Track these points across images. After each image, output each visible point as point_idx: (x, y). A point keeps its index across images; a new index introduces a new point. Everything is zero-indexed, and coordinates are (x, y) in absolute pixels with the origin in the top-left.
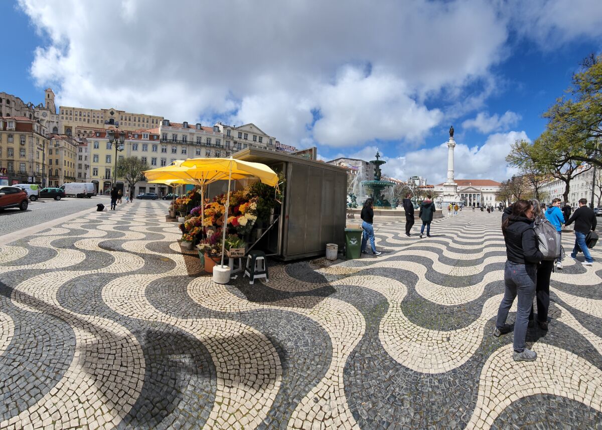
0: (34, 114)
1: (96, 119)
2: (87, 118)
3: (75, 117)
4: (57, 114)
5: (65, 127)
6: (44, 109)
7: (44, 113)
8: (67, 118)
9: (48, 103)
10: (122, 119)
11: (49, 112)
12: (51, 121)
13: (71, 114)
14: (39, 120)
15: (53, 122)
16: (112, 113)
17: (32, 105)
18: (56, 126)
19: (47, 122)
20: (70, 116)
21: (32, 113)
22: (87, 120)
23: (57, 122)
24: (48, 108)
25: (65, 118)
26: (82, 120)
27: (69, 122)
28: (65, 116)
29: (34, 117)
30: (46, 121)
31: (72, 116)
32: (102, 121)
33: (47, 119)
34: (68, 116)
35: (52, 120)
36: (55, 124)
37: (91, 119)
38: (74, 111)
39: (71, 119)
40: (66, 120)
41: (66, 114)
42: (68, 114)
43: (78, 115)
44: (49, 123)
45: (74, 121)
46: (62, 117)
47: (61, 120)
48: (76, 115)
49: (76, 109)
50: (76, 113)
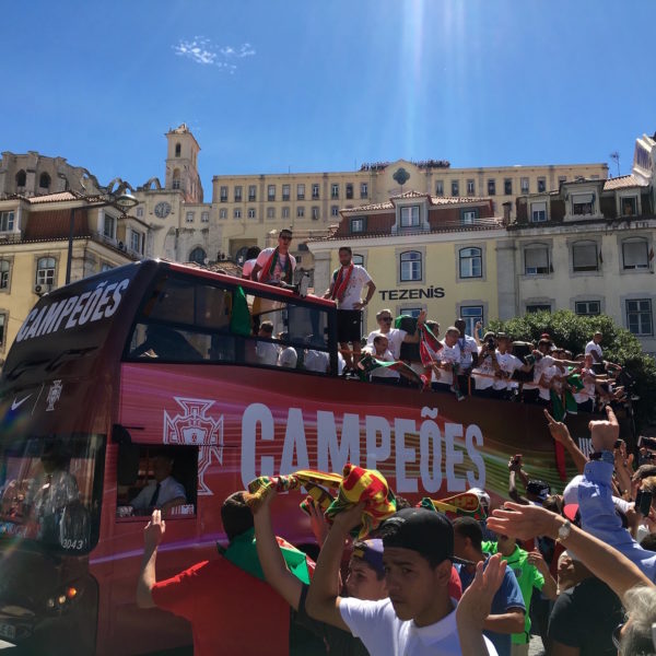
1: (341, 204)
2: (308, 204)
3: (268, 205)
4: (205, 205)
5: (232, 242)
6: (160, 191)
7: (162, 204)
8: (237, 214)
9: (177, 171)
11: (178, 198)
12: (185, 230)
13: (252, 198)
15: (191, 231)
16: (401, 177)
17: (124, 186)
18: (202, 244)
19: (170, 233)
20: (250, 205)
22: (308, 213)
23: (205, 231)
24: (176, 186)
25: (231, 213)
26: (293, 212)
27: (244, 225)
28: (230, 206)
30: (165, 231)
31: (256, 205)
33: (170, 222)
34: (241, 205)
35: (189, 226)
36: (198, 238)
37: (325, 205)
38: (262, 186)
39: (252, 214)
40: (237, 221)
41: (238, 199)
42: (243, 200)
43: (279, 197)
44: (177, 236)
45: (265, 221)
46: (221, 210)
47: (219, 222)
48: (271, 198)
49: (269, 180)
50: (272, 192)
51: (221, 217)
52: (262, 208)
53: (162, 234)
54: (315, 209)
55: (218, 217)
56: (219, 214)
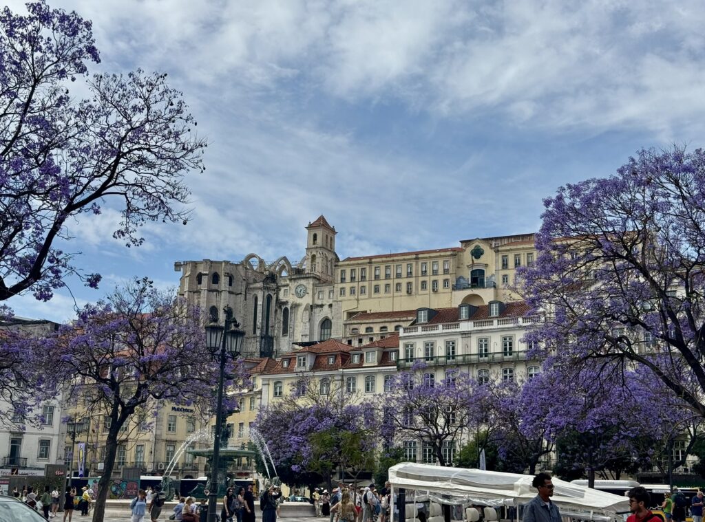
0: (277, 293)
1: (429, 279)
2: (404, 282)
3: (374, 283)
5: (350, 314)
6: (299, 276)
7: (301, 286)
8: (352, 291)
9: (314, 256)
10: (505, 266)
11: (311, 281)
12: (318, 306)
13: (363, 278)
14: (289, 306)
15: (322, 306)
16: (477, 253)
18: (329, 316)
19: (306, 309)
20: (361, 284)
21: (271, 293)
22: (404, 288)
23: (331, 306)
24: (313, 269)
25: (348, 291)
26: (393, 288)
28: (348, 286)
29: (277, 301)
30: (303, 307)
31: (366, 284)
32: (446, 282)
33: (307, 300)
34: (355, 284)
35: (320, 302)
36: (325, 313)
37: (417, 281)
38: (370, 269)
39: (363, 291)
40: (352, 297)
41: (353, 279)
42: (357, 280)
43: (383, 276)
44: (312, 311)
45: (373, 296)
46: (342, 288)
47: (340, 299)
48: (377, 277)
49: (375, 262)
50: (377, 273)
51: (341, 294)
52: (370, 285)
53: (301, 309)
54: (409, 284)
55: (339, 295)
56: (339, 292)
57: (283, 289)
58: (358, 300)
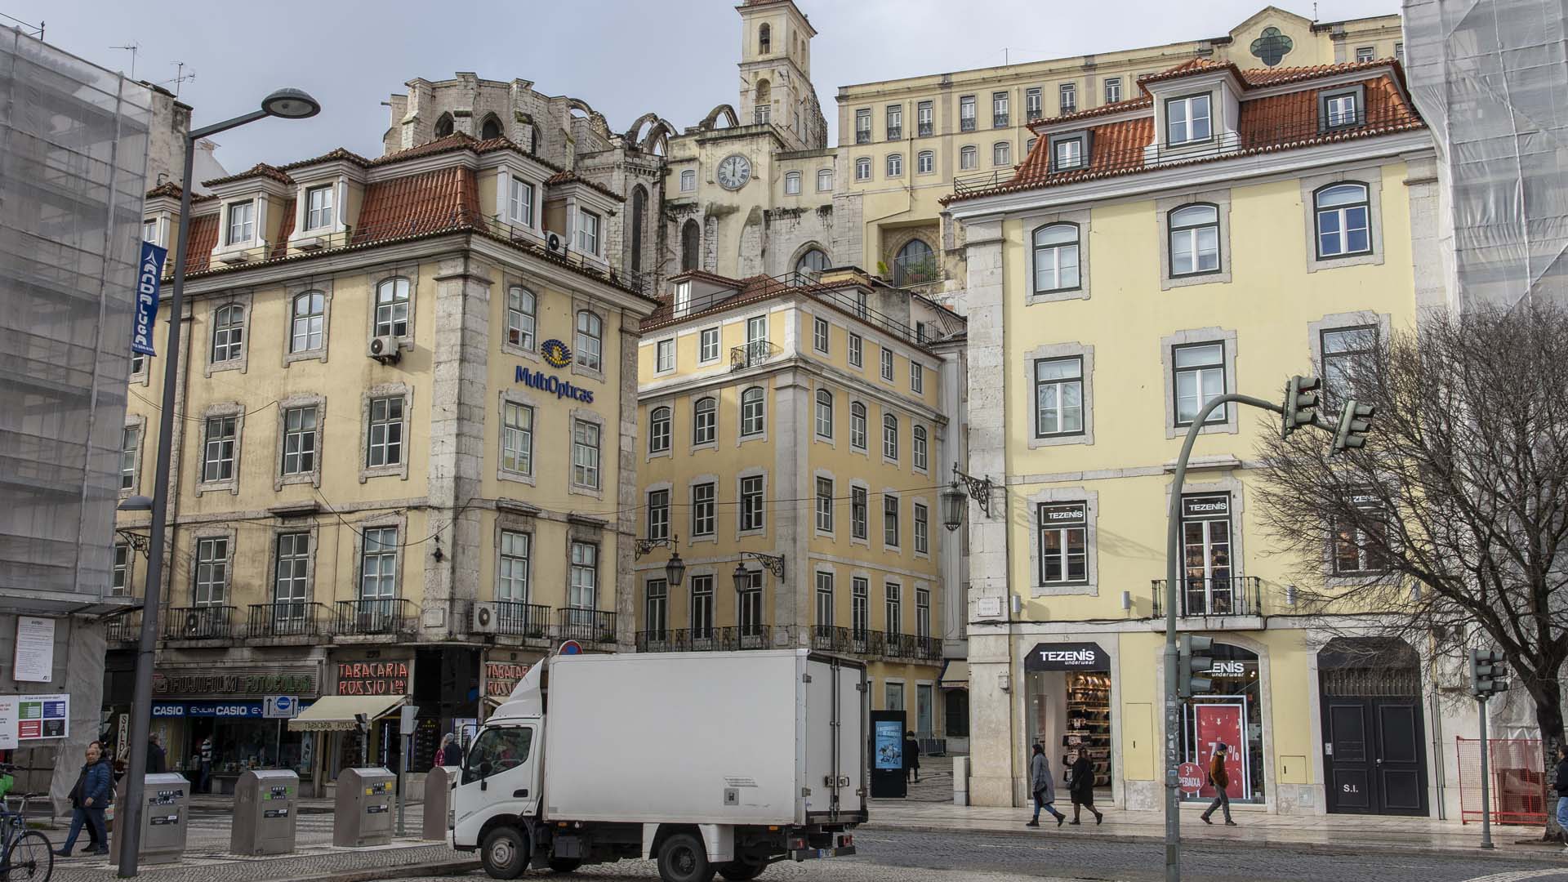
0: (662, 181)
3: (960, 140)
5: (886, 230)
6: (736, 132)
7: (732, 158)
8: (893, 165)
9: (763, 84)
11: (765, 146)
12: (785, 212)
13: (925, 129)
14: (699, 217)
15: (796, 213)
16: (1273, 49)
17: (661, 127)
18: (822, 239)
19: (752, 221)
20: (921, 145)
21: (646, 181)
23: (826, 210)
24: (762, 118)
25: (879, 167)
26: (1017, 151)
28: (878, 153)
29: (664, 203)
30: (740, 218)
31: (934, 144)
33: (755, 196)
34: (902, 147)
35: (791, 204)
36: (811, 228)
38: (946, 101)
39: (925, 163)
40: (895, 183)
41: (893, 133)
42: (905, 134)
43: (985, 120)
44: (768, 226)
45: (955, 177)
46: (861, 160)
47: (856, 188)
48: (967, 126)
49: (961, 84)
50: (968, 112)
51: (859, 176)
52: (948, 148)
53: (736, 222)
55: (852, 178)
56: (853, 171)
57: (677, 170)
58: (912, 190)
